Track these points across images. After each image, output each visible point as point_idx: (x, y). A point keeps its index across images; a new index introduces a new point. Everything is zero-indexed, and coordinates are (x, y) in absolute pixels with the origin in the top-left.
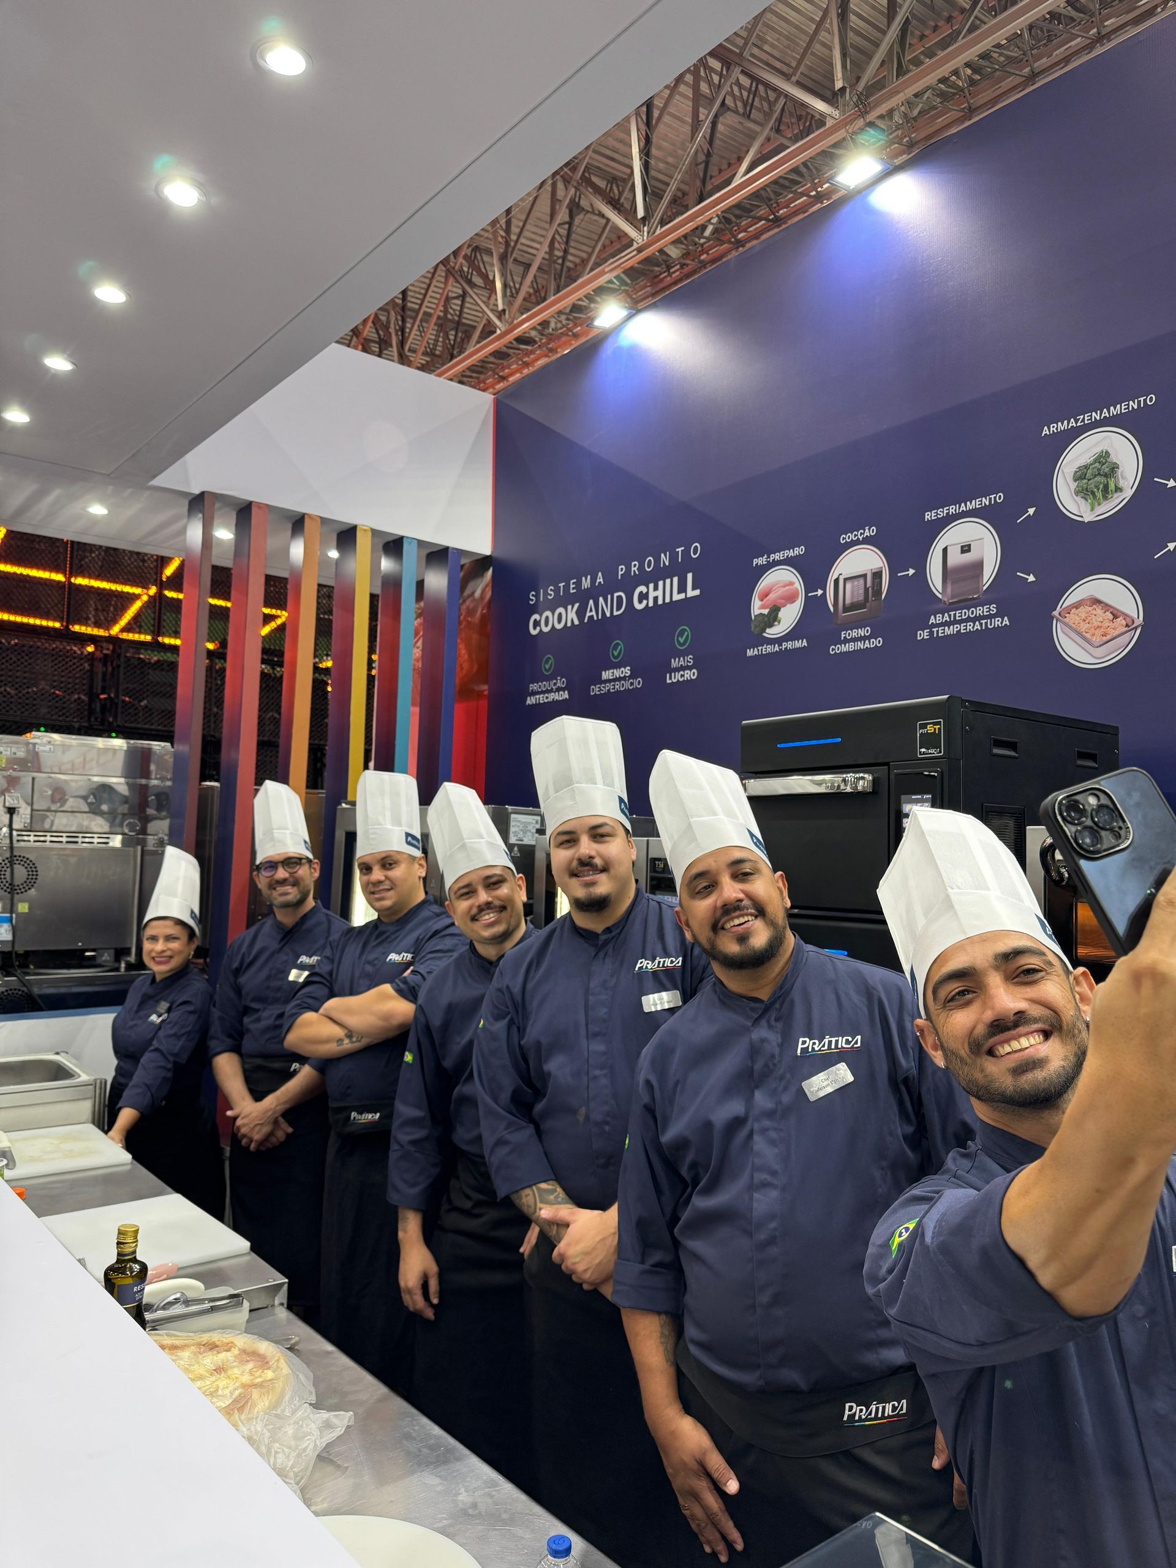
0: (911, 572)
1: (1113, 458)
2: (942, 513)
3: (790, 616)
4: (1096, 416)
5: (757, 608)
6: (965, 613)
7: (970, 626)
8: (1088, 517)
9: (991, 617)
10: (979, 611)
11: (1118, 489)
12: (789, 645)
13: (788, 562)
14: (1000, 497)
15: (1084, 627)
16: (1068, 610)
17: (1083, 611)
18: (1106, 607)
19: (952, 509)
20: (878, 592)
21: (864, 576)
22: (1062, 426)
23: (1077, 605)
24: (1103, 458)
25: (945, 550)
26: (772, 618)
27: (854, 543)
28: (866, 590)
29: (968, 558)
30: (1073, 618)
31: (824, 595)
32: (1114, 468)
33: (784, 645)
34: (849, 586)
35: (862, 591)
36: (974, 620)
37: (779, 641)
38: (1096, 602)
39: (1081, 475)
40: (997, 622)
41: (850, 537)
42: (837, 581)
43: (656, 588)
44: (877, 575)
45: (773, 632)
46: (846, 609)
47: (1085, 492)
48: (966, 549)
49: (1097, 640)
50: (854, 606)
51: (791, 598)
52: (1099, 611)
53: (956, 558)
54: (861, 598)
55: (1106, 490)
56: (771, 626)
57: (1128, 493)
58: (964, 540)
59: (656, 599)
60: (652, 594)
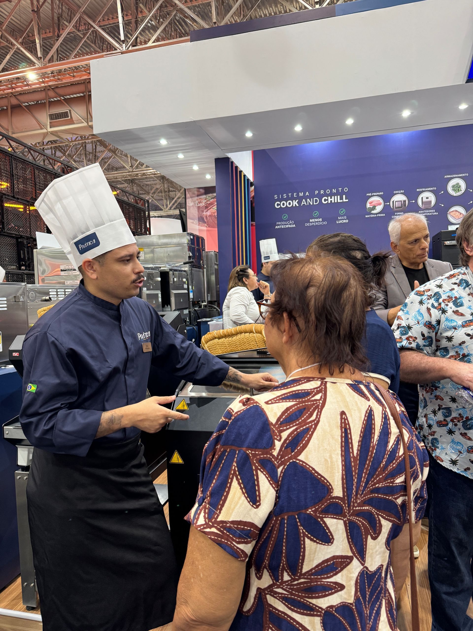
0: (414, 201)
1: (460, 184)
2: (421, 190)
3: (379, 208)
4: (456, 176)
5: (368, 205)
6: (427, 211)
7: (429, 214)
8: (455, 195)
9: (434, 212)
10: (431, 211)
11: (461, 190)
12: (380, 215)
13: (378, 195)
14: (435, 188)
15: (454, 216)
16: (451, 212)
17: (454, 213)
18: (459, 212)
19: (424, 189)
20: (405, 205)
21: (401, 201)
22: (449, 176)
23: (453, 211)
24: (458, 184)
25: (422, 198)
26: (374, 208)
27: (397, 194)
28: (402, 204)
29: (427, 200)
30: (451, 214)
31: (390, 204)
32: (460, 186)
33: (378, 215)
34: (397, 203)
35: (400, 204)
36: (430, 213)
37: (376, 214)
38: (457, 211)
39: (453, 186)
40: (435, 213)
41: (396, 192)
42: (393, 202)
43: (331, 198)
44: (405, 201)
45: (373, 212)
46: (396, 208)
47: (454, 190)
48: (427, 198)
49: (457, 218)
50: (398, 208)
51: (380, 204)
52: (457, 213)
53: (425, 200)
54: (400, 206)
55: (458, 190)
56: (373, 210)
57: (463, 191)
58: (427, 196)
59: (331, 201)
60: (329, 200)
